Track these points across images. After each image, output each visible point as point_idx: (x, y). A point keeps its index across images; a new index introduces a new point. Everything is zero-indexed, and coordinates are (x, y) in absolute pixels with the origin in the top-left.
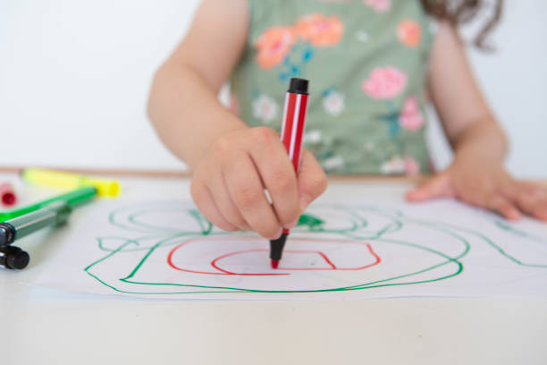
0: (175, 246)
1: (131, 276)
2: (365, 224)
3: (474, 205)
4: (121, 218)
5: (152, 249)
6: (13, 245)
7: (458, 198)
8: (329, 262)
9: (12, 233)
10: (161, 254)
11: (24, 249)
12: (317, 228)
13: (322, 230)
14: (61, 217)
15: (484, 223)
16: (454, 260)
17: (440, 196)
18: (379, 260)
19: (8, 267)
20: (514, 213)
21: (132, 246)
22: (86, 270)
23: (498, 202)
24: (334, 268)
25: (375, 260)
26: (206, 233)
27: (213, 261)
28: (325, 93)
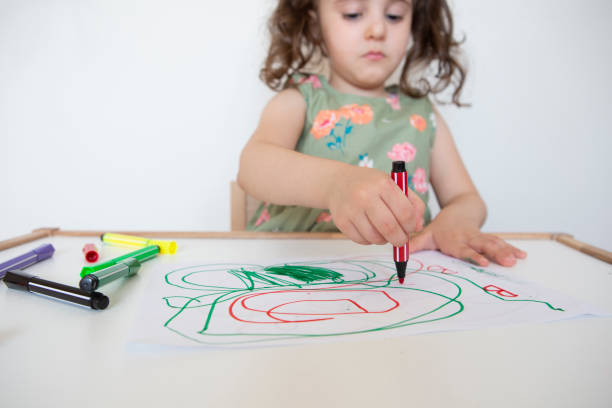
0: (233, 300)
1: (205, 329)
2: (375, 276)
3: (451, 256)
4: (175, 279)
5: (213, 304)
6: (97, 291)
7: (439, 250)
8: (360, 307)
9: (96, 282)
10: (222, 308)
11: (105, 294)
12: (338, 280)
13: (342, 282)
14: (132, 270)
15: (466, 270)
16: (454, 300)
17: (424, 250)
18: (398, 304)
19: (93, 308)
20: (483, 259)
21: (194, 303)
22: (166, 325)
23: (470, 253)
24: (366, 311)
25: (395, 304)
26: (251, 289)
27: (268, 313)
28: (361, 158)
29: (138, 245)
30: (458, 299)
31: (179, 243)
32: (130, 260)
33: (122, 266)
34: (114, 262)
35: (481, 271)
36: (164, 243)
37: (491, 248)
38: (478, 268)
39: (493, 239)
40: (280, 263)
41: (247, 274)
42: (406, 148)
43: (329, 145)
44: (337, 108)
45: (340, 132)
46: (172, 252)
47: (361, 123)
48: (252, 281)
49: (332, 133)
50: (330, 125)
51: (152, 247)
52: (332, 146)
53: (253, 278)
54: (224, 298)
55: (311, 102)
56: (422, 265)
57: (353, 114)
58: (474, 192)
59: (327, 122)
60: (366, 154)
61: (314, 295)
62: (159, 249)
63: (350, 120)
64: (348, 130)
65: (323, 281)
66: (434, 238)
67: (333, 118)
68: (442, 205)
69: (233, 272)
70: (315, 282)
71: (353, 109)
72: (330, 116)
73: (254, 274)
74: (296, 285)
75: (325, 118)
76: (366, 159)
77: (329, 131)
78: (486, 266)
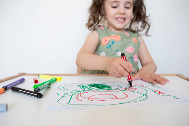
0: (78, 95)
1: (69, 103)
2: (121, 87)
3: (145, 81)
4: (61, 88)
5: (72, 95)
6: (39, 92)
7: (142, 79)
8: (116, 97)
9: (39, 90)
10: (75, 96)
11: (41, 93)
13: (111, 89)
14: (49, 86)
15: (149, 85)
16: (145, 95)
18: (127, 96)
19: (38, 98)
20: (155, 82)
21: (66, 95)
22: (58, 101)
23: (151, 80)
24: (118, 98)
25: (126, 96)
26: (84, 91)
27: (88, 98)
28: (117, 51)
29: (50, 78)
31: (62, 77)
33: (46, 85)
34: (43, 84)
35: (154, 86)
36: (58, 78)
37: (158, 79)
38: (154, 85)
39: (158, 76)
40: (93, 83)
41: (83, 86)
42: (131, 48)
43: (107, 47)
44: (109, 36)
45: (110, 43)
46: (60, 80)
47: (117, 40)
48: (84, 89)
49: (108, 44)
50: (107, 41)
51: (54, 79)
52: (108, 48)
53: (84, 88)
54: (75, 94)
55: (101, 34)
56: (136, 84)
57: (114, 38)
58: (153, 62)
59: (106, 40)
60: (119, 50)
61: (102, 93)
62: (56, 79)
63: (113, 39)
64: (113, 43)
65: (105, 89)
66: (140, 76)
67: (108, 39)
68: (143, 66)
69: (78, 86)
70: (103, 89)
71: (114, 36)
72: (107, 39)
73: (85, 86)
74: (97, 90)
75: (106, 39)
76: (119, 51)
77: (107, 43)
78: (156, 84)
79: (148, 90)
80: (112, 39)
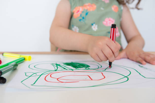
1: (34, 84)
2: (101, 67)
3: (133, 60)
5: (41, 75)
6: (1, 76)
7: (128, 58)
8: (90, 78)
9: (1, 73)
10: (43, 77)
12: (88, 68)
14: (15, 67)
15: (136, 66)
16: (126, 77)
20: (144, 62)
21: (35, 75)
22: (22, 82)
23: (139, 59)
24: (92, 80)
25: (104, 77)
26: (56, 70)
27: (58, 79)
28: (92, 25)
29: (17, 57)
30: (127, 77)
31: (32, 56)
32: (14, 63)
33: (11, 66)
34: (8, 65)
35: (142, 67)
36: (26, 56)
38: (141, 65)
39: (148, 54)
40: (69, 61)
41: (57, 65)
42: (110, 20)
43: (80, 20)
44: (83, 5)
45: (84, 15)
46: (29, 60)
47: (91, 10)
48: (57, 68)
49: (81, 15)
50: (80, 12)
51: (22, 58)
52: (81, 21)
53: (58, 66)
55: (73, 4)
57: (88, 7)
59: (79, 11)
60: (94, 23)
61: (77, 74)
62: (24, 59)
63: (87, 10)
64: (87, 14)
65: (82, 68)
66: (126, 54)
67: (81, 9)
69: (53, 64)
70: (79, 69)
71: (89, 5)
72: (79, 9)
73: (59, 65)
74: (72, 69)
75: (78, 10)
76: (94, 25)
78: (145, 64)
79: (132, 71)
80: (86, 8)
